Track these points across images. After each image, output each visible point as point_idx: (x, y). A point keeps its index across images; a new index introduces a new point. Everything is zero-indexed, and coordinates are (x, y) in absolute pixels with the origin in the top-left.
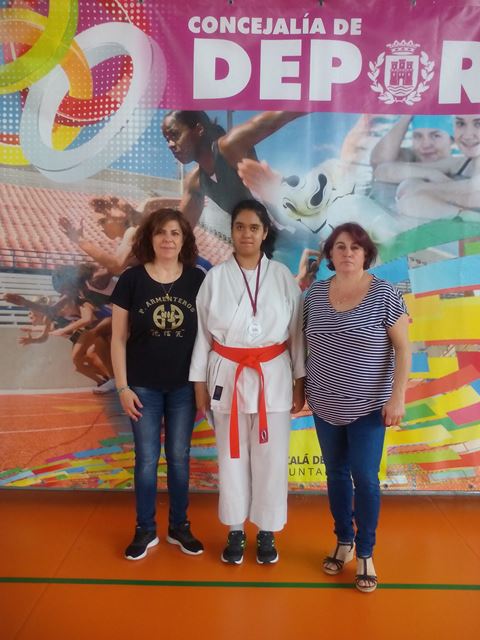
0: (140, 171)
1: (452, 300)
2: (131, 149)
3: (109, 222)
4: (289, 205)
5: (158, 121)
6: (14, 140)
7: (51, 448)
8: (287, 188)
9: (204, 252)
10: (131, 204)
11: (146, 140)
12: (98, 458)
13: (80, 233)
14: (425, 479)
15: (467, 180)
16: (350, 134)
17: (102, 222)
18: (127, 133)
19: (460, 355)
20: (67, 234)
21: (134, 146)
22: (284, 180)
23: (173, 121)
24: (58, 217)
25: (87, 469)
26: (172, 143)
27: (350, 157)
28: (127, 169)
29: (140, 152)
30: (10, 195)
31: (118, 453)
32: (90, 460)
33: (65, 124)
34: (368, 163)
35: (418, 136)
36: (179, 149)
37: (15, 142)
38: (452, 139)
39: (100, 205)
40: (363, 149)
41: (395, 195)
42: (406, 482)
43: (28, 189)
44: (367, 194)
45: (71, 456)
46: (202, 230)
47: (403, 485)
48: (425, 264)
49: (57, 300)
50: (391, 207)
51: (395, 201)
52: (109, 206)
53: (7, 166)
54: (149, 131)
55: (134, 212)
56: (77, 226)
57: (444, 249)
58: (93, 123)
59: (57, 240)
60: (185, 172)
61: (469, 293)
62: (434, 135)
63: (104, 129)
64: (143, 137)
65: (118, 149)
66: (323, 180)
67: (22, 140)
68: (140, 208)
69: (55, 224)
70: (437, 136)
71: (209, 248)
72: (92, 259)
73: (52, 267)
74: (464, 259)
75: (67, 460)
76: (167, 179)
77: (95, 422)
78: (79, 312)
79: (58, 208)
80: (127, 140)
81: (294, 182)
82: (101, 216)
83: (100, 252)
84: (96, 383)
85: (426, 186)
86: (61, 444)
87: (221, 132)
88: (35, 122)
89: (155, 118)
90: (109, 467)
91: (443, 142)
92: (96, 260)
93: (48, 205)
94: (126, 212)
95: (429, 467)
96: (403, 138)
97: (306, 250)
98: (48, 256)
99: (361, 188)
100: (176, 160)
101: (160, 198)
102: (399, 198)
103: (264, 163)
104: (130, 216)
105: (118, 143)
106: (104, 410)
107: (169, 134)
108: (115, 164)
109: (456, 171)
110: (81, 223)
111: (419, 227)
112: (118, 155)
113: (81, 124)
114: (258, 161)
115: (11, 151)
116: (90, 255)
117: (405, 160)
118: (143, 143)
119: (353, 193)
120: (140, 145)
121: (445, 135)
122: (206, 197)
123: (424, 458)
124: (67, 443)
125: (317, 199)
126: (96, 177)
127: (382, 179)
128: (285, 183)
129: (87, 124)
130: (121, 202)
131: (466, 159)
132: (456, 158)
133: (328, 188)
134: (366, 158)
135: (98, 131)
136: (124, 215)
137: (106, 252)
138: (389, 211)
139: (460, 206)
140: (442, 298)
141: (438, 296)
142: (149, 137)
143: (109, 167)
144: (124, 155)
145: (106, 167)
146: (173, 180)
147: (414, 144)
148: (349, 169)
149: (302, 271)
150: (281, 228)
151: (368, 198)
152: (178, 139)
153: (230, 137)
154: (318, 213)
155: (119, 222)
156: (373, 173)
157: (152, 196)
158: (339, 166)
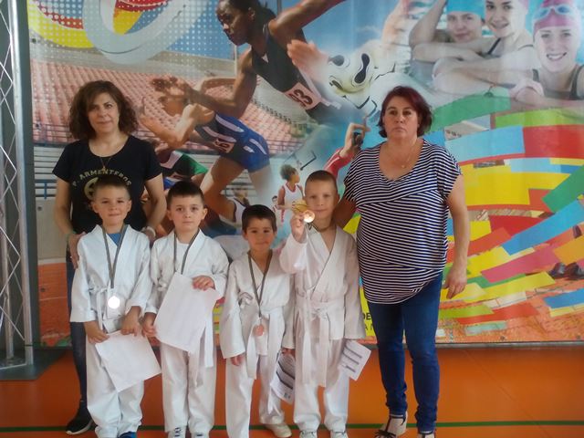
0: (197, 52)
1: (485, 169)
2: (188, 32)
3: (169, 100)
4: (335, 83)
5: (213, 6)
6: (78, 24)
8: (333, 67)
9: (257, 127)
10: (189, 83)
11: (202, 24)
13: (142, 110)
14: (461, 332)
15: (497, 59)
16: (390, 16)
17: (162, 100)
18: (184, 18)
19: (492, 218)
21: (191, 29)
22: (330, 60)
23: (227, 6)
26: (226, 26)
27: (391, 38)
28: (184, 51)
29: (196, 34)
30: (75, 76)
33: (126, 9)
34: (407, 43)
35: (452, 18)
36: (232, 32)
37: (78, 26)
38: (483, 21)
39: (160, 84)
40: (402, 30)
41: (432, 73)
42: (444, 335)
43: (92, 70)
44: (406, 73)
46: (255, 107)
47: (442, 338)
48: (460, 136)
50: (428, 84)
51: (432, 79)
52: (169, 85)
53: (72, 49)
54: (205, 15)
55: (192, 91)
56: (139, 104)
57: (477, 123)
58: (151, 8)
60: (238, 53)
61: (499, 162)
62: (467, 17)
63: (163, 13)
64: (199, 21)
65: (176, 32)
66: (366, 59)
67: (85, 24)
68: (197, 88)
70: (470, 18)
71: (261, 124)
72: (153, 135)
74: (495, 131)
76: (222, 60)
81: (339, 61)
82: (162, 94)
83: (161, 128)
85: (460, 65)
87: (272, 16)
88: (97, 7)
89: (210, 3)
91: (475, 24)
92: (157, 135)
94: (184, 90)
95: (465, 321)
96: (438, 20)
97: (351, 125)
99: (400, 67)
100: (230, 42)
101: (216, 78)
102: (435, 76)
103: (311, 44)
104: (188, 94)
105: (176, 26)
107: (224, 18)
108: (173, 46)
109: (486, 50)
110: (143, 102)
111: (454, 102)
112: (176, 38)
113: (141, 9)
114: (307, 43)
115: (75, 35)
116: (152, 131)
117: (440, 41)
118: (199, 26)
119: (393, 71)
120: (196, 29)
121: (477, 18)
122: (258, 76)
123: (461, 313)
125: (361, 77)
126: (156, 58)
127: (420, 58)
128: (331, 62)
129: (146, 9)
130: (180, 82)
131: (496, 39)
132: (487, 39)
133: (370, 66)
134: (405, 38)
135: (157, 16)
136: (183, 93)
137: (166, 128)
138: (426, 87)
139: (491, 83)
140: (475, 167)
141: (472, 165)
142: (205, 21)
143: (168, 49)
144: (182, 37)
145: (165, 49)
146: (227, 60)
147: (448, 26)
148: (389, 49)
149: (348, 144)
150: (328, 104)
151: (407, 76)
152: (231, 22)
153: (280, 20)
154: (362, 90)
155: (178, 99)
156: (411, 53)
157: (208, 76)
158: (380, 47)
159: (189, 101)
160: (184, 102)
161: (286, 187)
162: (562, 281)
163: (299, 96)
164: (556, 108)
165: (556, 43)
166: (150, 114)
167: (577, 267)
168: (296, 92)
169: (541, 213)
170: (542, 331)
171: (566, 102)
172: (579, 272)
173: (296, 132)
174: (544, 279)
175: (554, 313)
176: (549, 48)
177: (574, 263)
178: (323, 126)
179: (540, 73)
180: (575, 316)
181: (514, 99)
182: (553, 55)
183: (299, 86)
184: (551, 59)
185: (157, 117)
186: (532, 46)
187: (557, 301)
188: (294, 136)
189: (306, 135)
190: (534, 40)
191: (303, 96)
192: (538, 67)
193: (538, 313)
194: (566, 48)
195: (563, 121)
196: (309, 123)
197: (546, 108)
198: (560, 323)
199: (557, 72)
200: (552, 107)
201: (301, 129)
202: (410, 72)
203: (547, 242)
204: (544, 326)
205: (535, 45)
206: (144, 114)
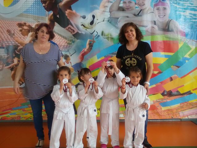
0: (33, 14)
2: (30, 7)
3: (23, 31)
4: (83, 25)
7: (4, 106)
9: (55, 41)
10: (30, 25)
11: (35, 4)
12: (20, 110)
13: (14, 34)
15: (141, 17)
16: (102, 2)
17: (21, 31)
20: (9, 35)
21: (31, 6)
22: (81, 17)
24: (6, 29)
25: (17, 113)
26: (44, 5)
27: (103, 9)
28: (29, 13)
29: (33, 7)
31: (27, 108)
32: (18, 110)
34: (109, 11)
35: (124, 3)
36: (46, 7)
38: (136, 3)
39: (20, 25)
40: (107, 7)
41: (117, 22)
44: (108, 22)
45: (11, 109)
47: (123, 118)
49: (6, 57)
50: (116, 26)
51: (118, 24)
52: (23, 26)
55: (31, 27)
56: (13, 32)
59: (6, 37)
60: (48, 14)
62: (130, 2)
64: (34, 3)
66: (94, 17)
68: (33, 26)
69: (6, 32)
70: (131, 3)
71: (56, 39)
72: (17, 43)
73: (5, 46)
75: (10, 111)
76: (42, 17)
77: (19, 98)
78: (13, 61)
79: (6, 26)
80: (29, 4)
81: (84, 17)
82: (20, 29)
83: (20, 40)
84: (19, 84)
85: (128, 19)
86: (8, 105)
90: (24, 112)
92: (19, 43)
93: (3, 25)
96: (120, 3)
97: (89, 40)
98: (3, 42)
99: (106, 19)
100: (45, 10)
102: (119, 23)
103: (74, 11)
104: (30, 29)
105: (26, 4)
106: (22, 93)
107: (43, 2)
108: (25, 12)
109: (137, 14)
110: (14, 31)
112: (26, 9)
114: (73, 11)
116: (17, 42)
117: (121, 10)
118: (34, 5)
119: (104, 21)
120: (33, 6)
122: (55, 22)
124: (10, 105)
125: (92, 23)
126: (19, 16)
127: (113, 16)
128: (81, 18)
130: (27, 24)
131: (140, 10)
132: (137, 10)
133: (95, 19)
134: (108, 10)
136: (28, 28)
137: (22, 41)
138: (116, 27)
139: (139, 25)
142: (36, 3)
143: (23, 12)
144: (28, 9)
145: (22, 13)
146: (44, 17)
147: (123, 5)
148: (102, 13)
149: (87, 47)
150: (80, 32)
151: (109, 23)
152: (46, 3)
153: (63, 3)
154: (92, 28)
155: (26, 31)
156: (110, 14)
157: (37, 22)
158: (99, 12)
159: (30, 31)
160: (29, 31)
161: (65, 62)
162: (166, 97)
163: (70, 30)
164: (162, 34)
165: (162, 12)
166: (16, 35)
167: (171, 92)
168: (69, 28)
169: (158, 72)
170: (159, 115)
171: (166, 32)
172: (172, 94)
173: (69, 42)
174: (160, 96)
175: (164, 109)
176: (159, 13)
177: (170, 90)
178: (78, 40)
179: (156, 22)
180: (171, 110)
181: (147, 31)
182: (161, 16)
183: (70, 26)
184: (160, 17)
185: (19, 36)
186: (153, 12)
187: (164, 104)
188: (68, 44)
189: (73, 44)
190: (154, 10)
191: (71, 30)
192: (156, 20)
193: (157, 109)
194: (165, 13)
195: (165, 39)
196: (73, 39)
197: (159, 34)
198: (166, 113)
199: (162, 22)
200: (161, 34)
201: (71, 41)
202: (110, 21)
203: (160, 83)
204: (160, 113)
205: (154, 12)
206: (14, 36)
